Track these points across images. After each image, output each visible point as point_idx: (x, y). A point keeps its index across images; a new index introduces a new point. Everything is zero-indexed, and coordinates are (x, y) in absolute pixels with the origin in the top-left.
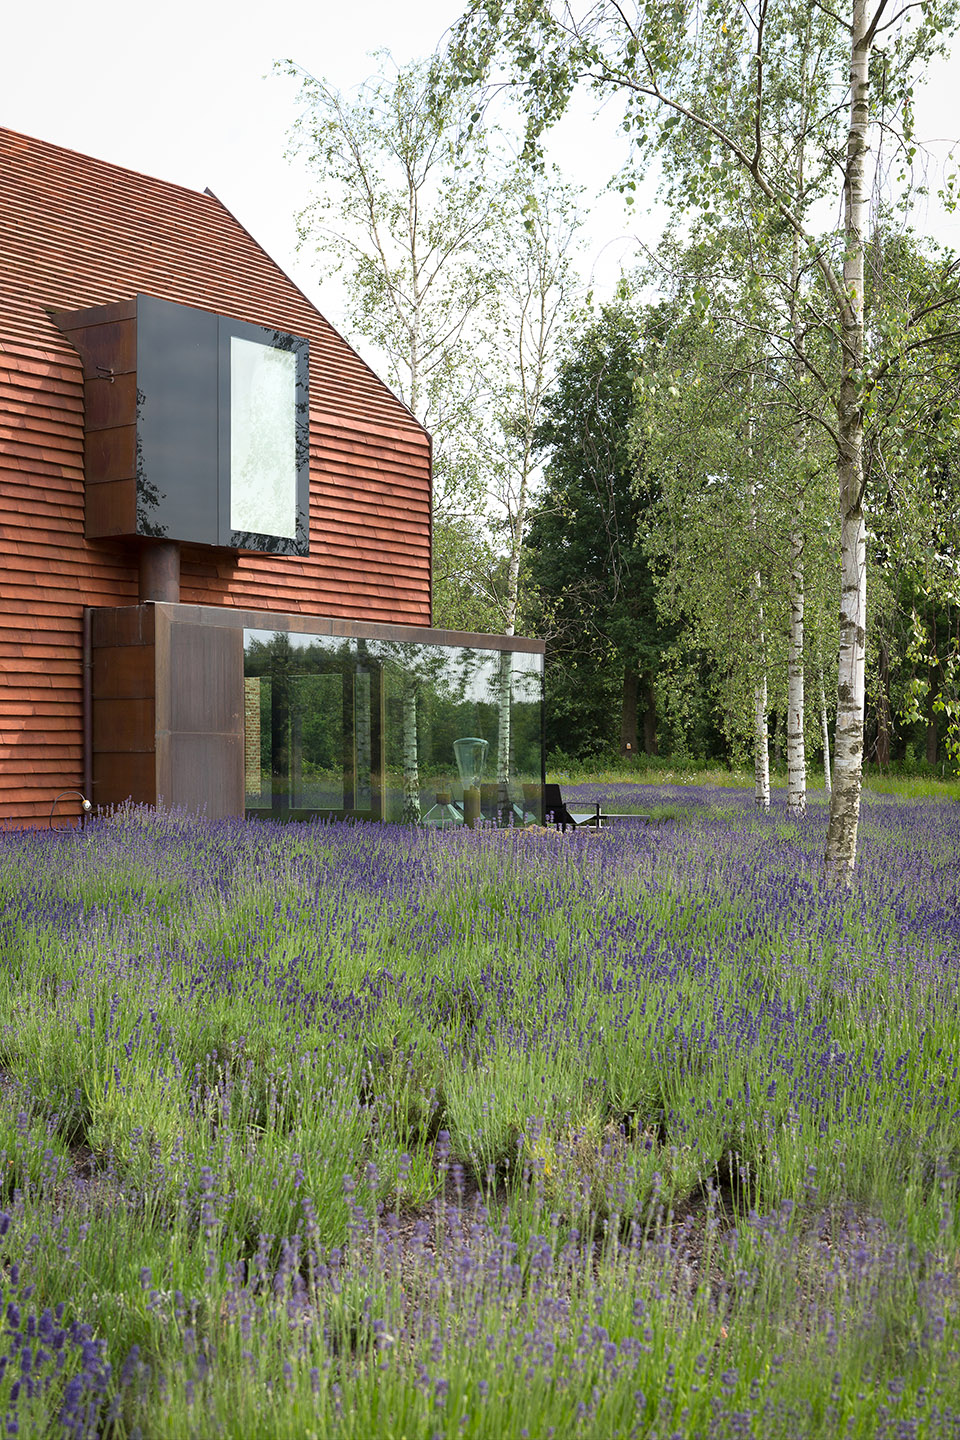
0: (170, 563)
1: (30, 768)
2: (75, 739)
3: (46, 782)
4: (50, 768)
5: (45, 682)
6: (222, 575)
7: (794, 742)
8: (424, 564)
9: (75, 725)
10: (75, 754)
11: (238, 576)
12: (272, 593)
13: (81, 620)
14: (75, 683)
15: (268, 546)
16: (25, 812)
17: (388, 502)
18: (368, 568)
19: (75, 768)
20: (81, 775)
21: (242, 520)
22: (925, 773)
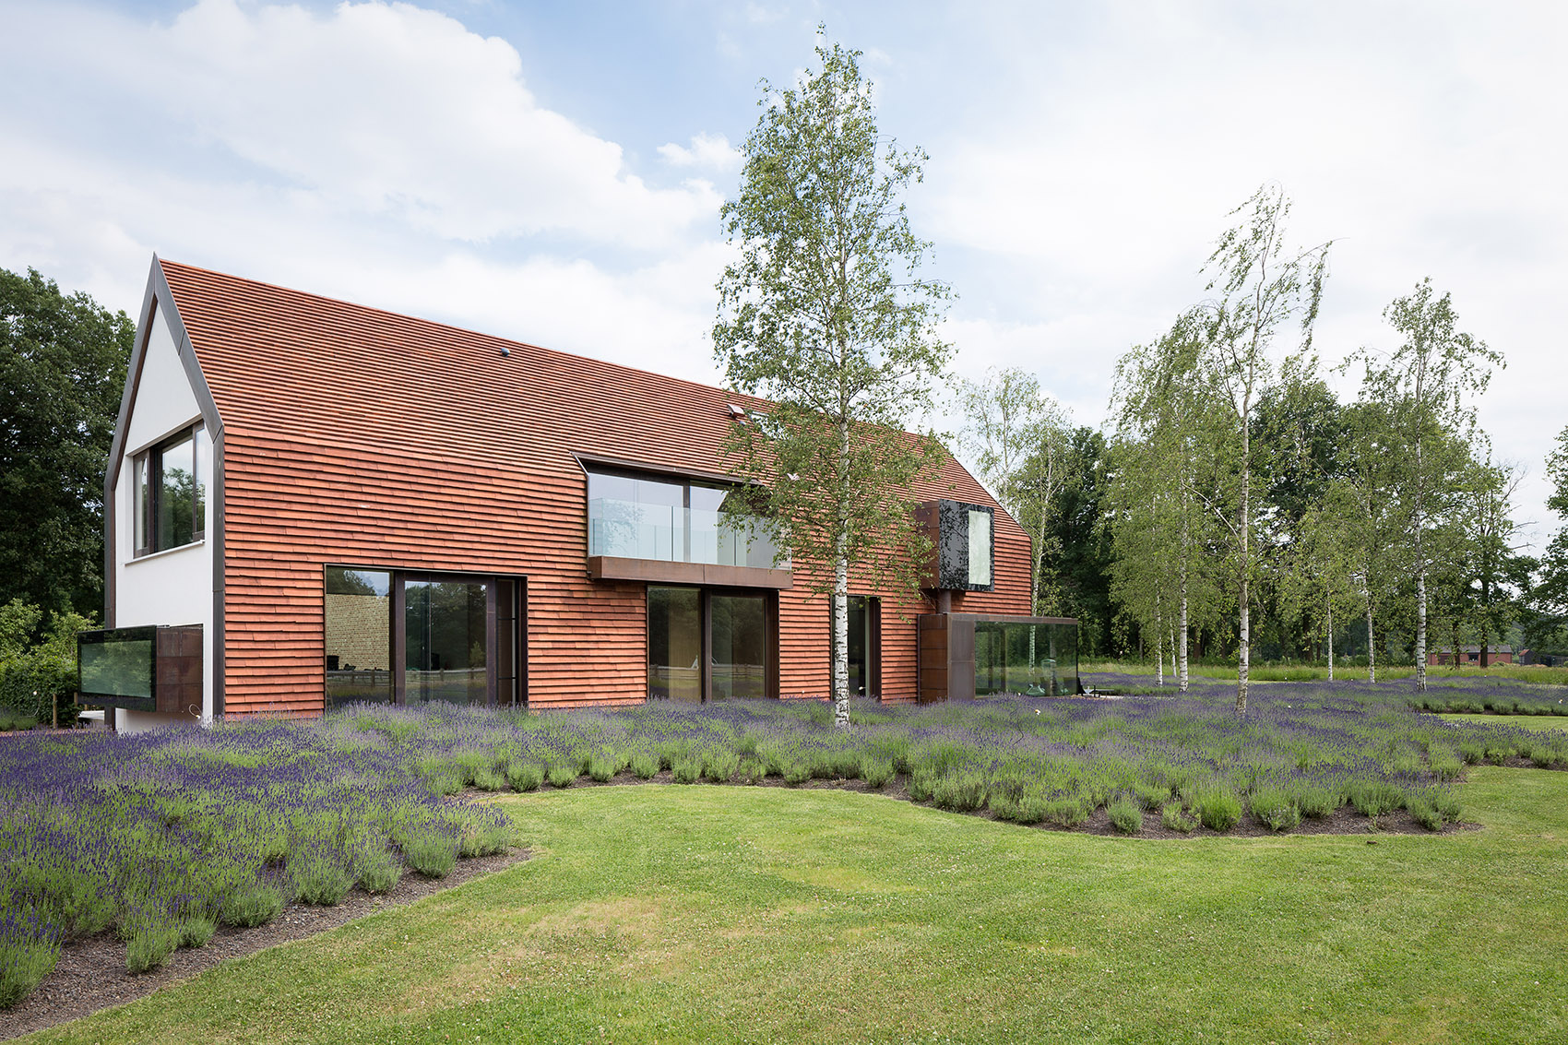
0: (948, 597)
1: (901, 675)
2: (914, 664)
3: (906, 680)
4: (907, 675)
5: (905, 643)
6: (961, 599)
7: (1183, 660)
8: (1029, 589)
9: (914, 659)
10: (914, 669)
11: (966, 599)
12: (977, 605)
13: (916, 619)
14: (914, 643)
15: (980, 588)
16: (899, 691)
17: (1016, 565)
18: (1009, 592)
19: (915, 675)
20: (917, 677)
21: (973, 580)
22: (1220, 664)
